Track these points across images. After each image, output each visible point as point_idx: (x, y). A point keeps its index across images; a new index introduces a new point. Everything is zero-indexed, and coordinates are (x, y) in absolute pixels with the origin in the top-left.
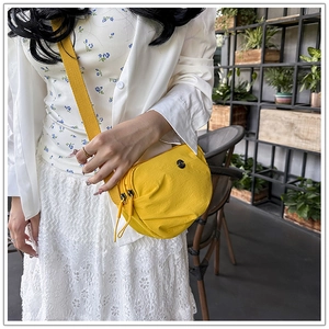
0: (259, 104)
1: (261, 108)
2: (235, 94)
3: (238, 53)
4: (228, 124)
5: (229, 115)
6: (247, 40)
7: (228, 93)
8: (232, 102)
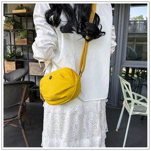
0: (28, 60)
1: (29, 62)
2: (16, 57)
3: (16, 40)
4: (15, 69)
5: (15, 65)
6: (19, 35)
7: (13, 56)
8: (15, 60)
